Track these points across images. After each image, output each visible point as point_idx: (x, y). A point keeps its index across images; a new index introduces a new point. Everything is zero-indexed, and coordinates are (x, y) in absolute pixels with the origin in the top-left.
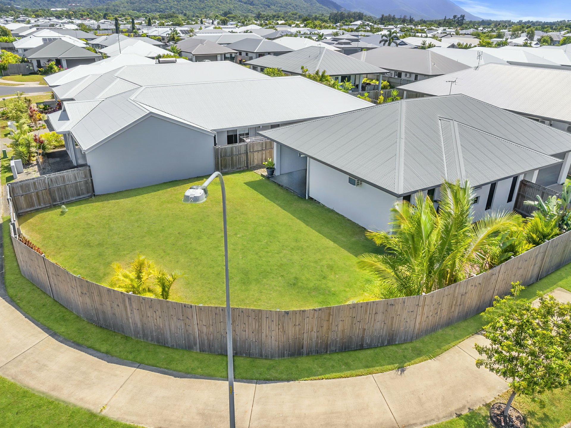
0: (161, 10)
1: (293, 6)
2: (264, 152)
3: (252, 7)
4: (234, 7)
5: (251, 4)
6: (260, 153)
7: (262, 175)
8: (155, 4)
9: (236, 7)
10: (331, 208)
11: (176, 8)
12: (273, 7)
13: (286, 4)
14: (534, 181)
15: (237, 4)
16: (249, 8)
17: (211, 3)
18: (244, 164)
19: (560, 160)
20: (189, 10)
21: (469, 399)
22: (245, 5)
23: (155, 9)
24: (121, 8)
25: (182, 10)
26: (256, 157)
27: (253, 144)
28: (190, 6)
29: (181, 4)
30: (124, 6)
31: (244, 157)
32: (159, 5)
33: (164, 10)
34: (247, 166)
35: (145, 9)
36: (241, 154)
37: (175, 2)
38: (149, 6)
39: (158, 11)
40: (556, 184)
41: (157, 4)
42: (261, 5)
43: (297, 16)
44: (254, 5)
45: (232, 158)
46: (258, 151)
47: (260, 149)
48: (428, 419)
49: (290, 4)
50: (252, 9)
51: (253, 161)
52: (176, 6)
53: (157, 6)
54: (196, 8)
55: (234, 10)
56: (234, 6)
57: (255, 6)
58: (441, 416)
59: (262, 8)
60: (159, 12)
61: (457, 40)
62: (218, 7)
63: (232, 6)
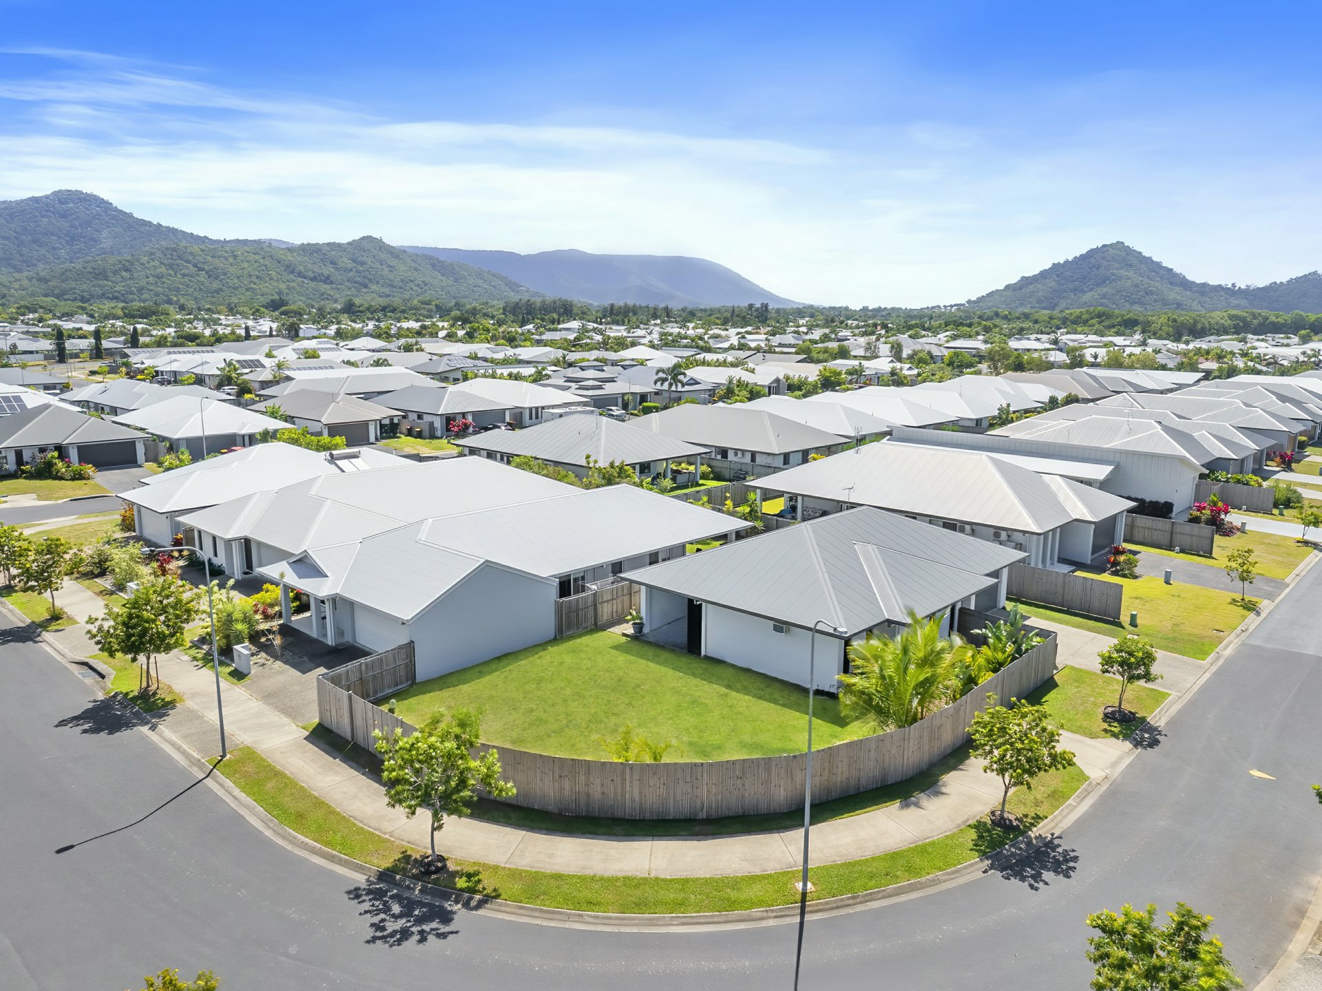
0: (116, 294)
1: (418, 285)
2: (615, 602)
3: (328, 287)
4: (288, 288)
5: (325, 282)
6: (610, 603)
7: (624, 635)
8: (100, 283)
9: (294, 288)
10: (746, 666)
11: (152, 290)
12: (374, 287)
13: (403, 280)
14: (972, 607)
15: (293, 281)
16: (322, 290)
17: (236, 281)
18: (591, 621)
19: (996, 580)
20: (183, 295)
21: (970, 813)
22: (313, 284)
23: (101, 292)
24: (13, 291)
25: (168, 296)
26: (605, 610)
27: (602, 592)
28: (187, 286)
29: (164, 283)
30: (21, 285)
31: (591, 613)
32: (110, 283)
33: (123, 295)
34: (596, 624)
35: (74, 293)
36: (588, 607)
37: (151, 279)
38: (84, 287)
39: (108, 298)
40: (995, 609)
41: (105, 282)
42: (347, 284)
43: (433, 307)
44: (332, 283)
45: (578, 615)
46: (608, 601)
47: (610, 598)
48: (942, 831)
49: (411, 281)
50: (329, 292)
51: (602, 616)
52: (152, 287)
53: (105, 286)
54: (201, 289)
55: (288, 294)
56: (288, 286)
57: (334, 286)
58: (951, 828)
59: (350, 288)
60: (111, 299)
61: (781, 369)
62: (252, 288)
63: (283, 286)
